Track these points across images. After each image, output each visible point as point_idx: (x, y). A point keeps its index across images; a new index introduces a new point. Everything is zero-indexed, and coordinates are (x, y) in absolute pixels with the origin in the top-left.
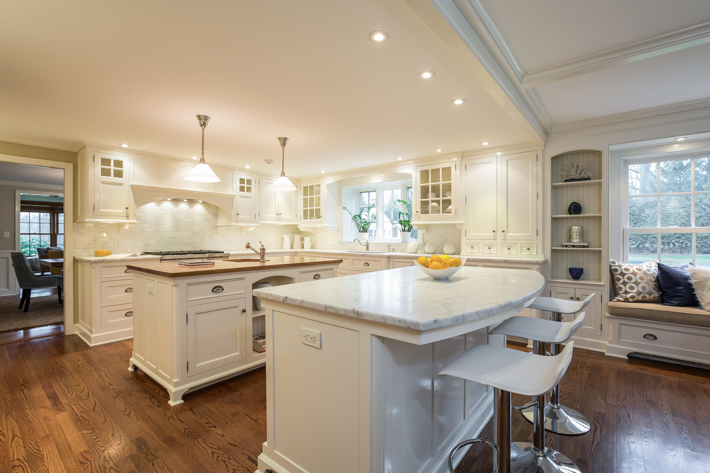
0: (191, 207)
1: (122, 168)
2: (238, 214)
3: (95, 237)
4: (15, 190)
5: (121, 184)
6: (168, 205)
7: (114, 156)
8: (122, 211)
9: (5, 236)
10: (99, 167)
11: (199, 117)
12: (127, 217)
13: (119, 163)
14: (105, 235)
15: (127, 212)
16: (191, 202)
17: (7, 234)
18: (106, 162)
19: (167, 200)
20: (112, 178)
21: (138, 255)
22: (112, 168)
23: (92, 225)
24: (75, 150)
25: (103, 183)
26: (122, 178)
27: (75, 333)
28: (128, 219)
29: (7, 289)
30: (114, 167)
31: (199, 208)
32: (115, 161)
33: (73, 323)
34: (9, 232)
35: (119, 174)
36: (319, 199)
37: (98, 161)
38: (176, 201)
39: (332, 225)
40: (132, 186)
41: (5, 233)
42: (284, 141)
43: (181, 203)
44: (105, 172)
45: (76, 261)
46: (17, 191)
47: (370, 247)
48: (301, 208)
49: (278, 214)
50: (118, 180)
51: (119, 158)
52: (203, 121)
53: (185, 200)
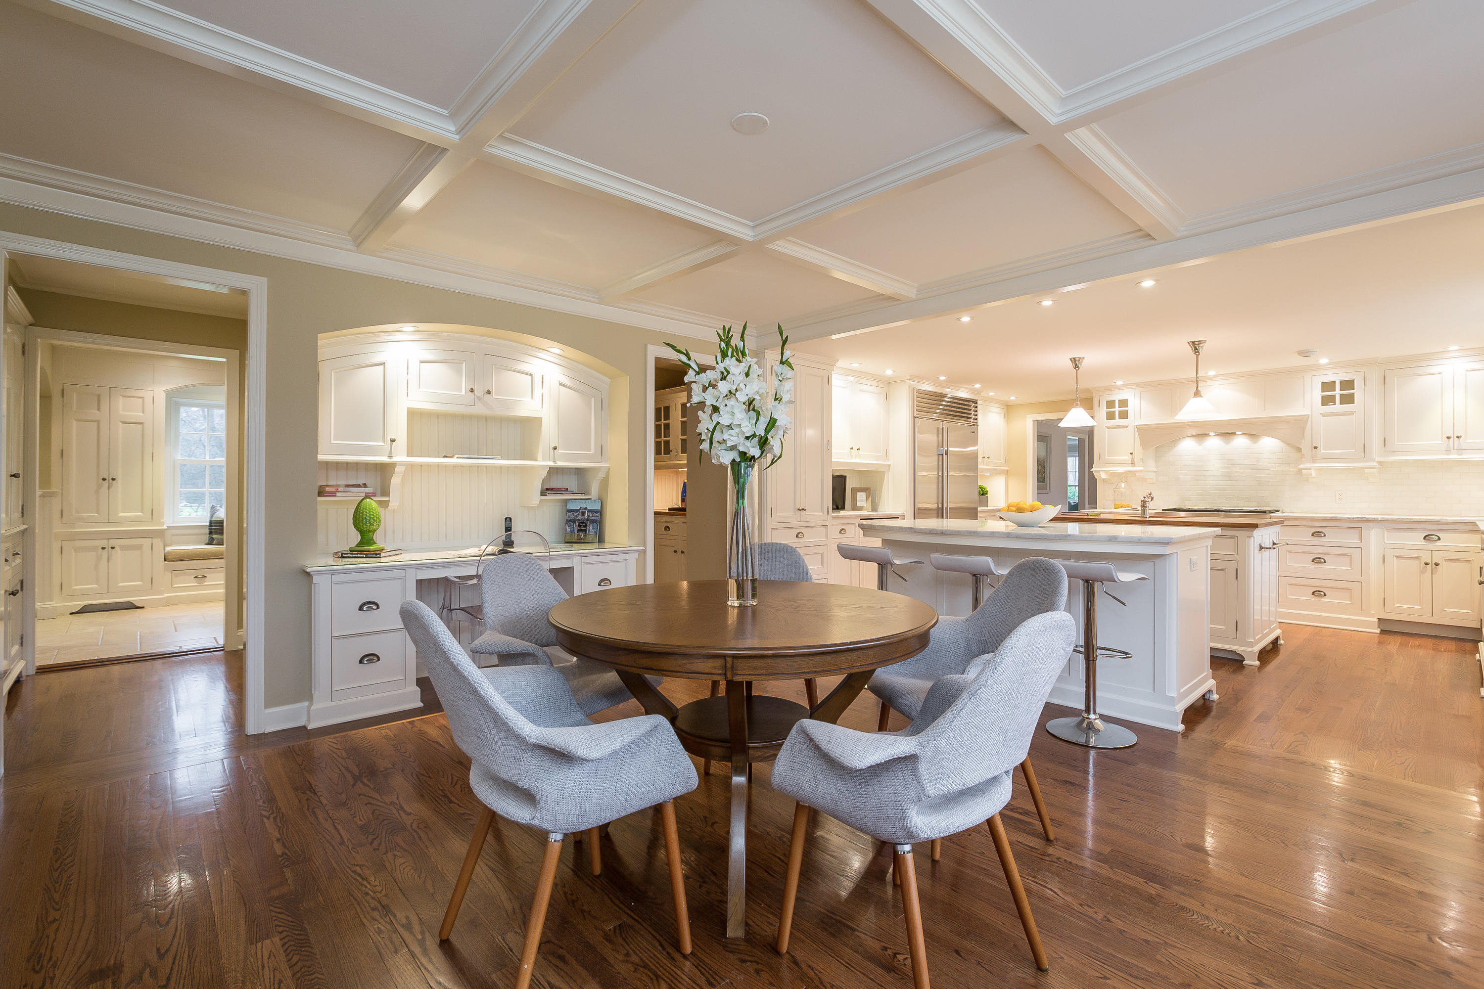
0: (1256, 443)
1: (1127, 407)
2: (1315, 448)
3: (1115, 488)
5: (1126, 427)
7: (1117, 397)
8: (1128, 458)
10: (1105, 411)
13: (1124, 403)
14: (1123, 485)
15: (1132, 459)
18: (1111, 404)
20: (1117, 421)
22: (1117, 409)
25: (1110, 428)
26: (1127, 418)
28: (1134, 466)
30: (1119, 408)
32: (1119, 401)
35: (1124, 415)
37: (1105, 405)
38: (1225, 435)
40: (1138, 427)
42: (1196, 347)
43: (1236, 437)
44: (1111, 416)
49: (1449, 438)
50: (1123, 422)
51: (1122, 397)
52: (1076, 362)
53: (1211, 434)
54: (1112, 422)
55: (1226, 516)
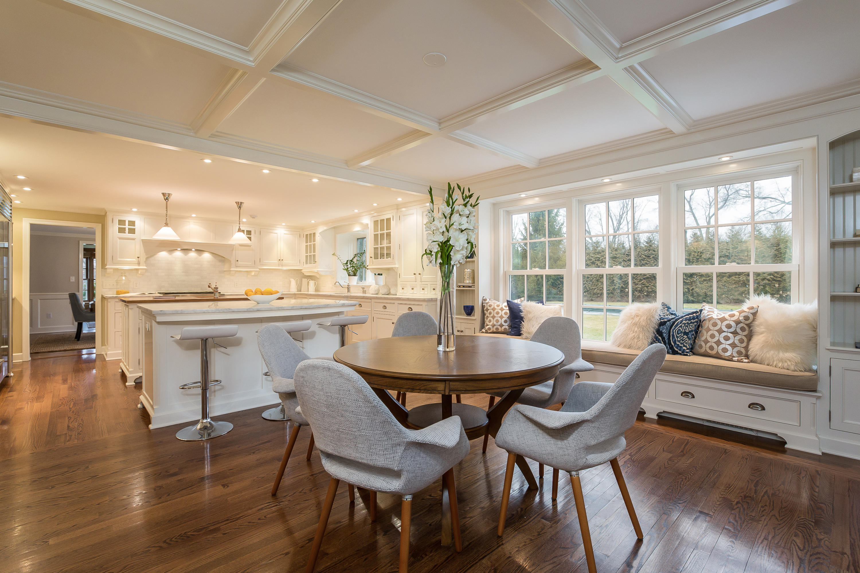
0: (200, 256)
1: (135, 226)
2: (237, 261)
3: (117, 280)
4: (79, 241)
5: (134, 239)
6: (178, 254)
7: (128, 218)
8: (135, 260)
9: (71, 281)
10: (117, 226)
11: (164, 194)
12: (139, 264)
13: (132, 223)
14: (124, 278)
15: (138, 261)
16: (199, 251)
17: (73, 279)
18: (122, 222)
19: (177, 250)
20: (127, 235)
21: (147, 294)
22: (127, 227)
23: (112, 270)
24: (103, 214)
25: (120, 238)
26: (135, 234)
27: (102, 353)
28: (139, 266)
29: (73, 326)
30: (128, 226)
31: (207, 256)
32: (129, 221)
33: (101, 345)
34: (74, 277)
35: (132, 231)
36: (314, 245)
37: (116, 222)
38: (185, 250)
39: (326, 270)
40: (142, 240)
41: (71, 277)
42: (240, 205)
43: (190, 251)
44: (122, 230)
45: (103, 298)
46: (80, 242)
47: (351, 289)
48: (304, 254)
49: (279, 260)
50: (131, 236)
51: (132, 219)
52: (166, 197)
53: (193, 250)
54: (122, 235)
55: (182, 296)
